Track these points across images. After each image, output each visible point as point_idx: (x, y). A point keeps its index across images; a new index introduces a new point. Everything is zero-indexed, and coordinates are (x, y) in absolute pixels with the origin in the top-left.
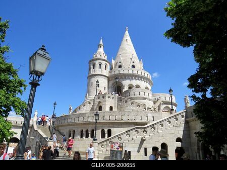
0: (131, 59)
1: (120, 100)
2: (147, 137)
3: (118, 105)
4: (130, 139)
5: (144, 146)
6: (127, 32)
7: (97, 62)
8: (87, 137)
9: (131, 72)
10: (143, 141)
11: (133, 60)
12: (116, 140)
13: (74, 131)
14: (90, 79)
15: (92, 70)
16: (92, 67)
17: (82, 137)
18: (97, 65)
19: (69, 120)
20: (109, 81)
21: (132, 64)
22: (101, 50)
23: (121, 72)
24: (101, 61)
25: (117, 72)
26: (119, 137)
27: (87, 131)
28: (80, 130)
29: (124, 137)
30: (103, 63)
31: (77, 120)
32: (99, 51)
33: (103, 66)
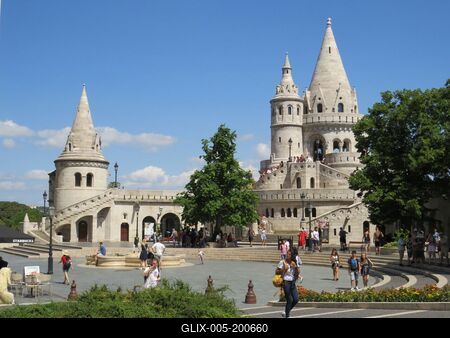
0: (337, 91)
1: (323, 169)
2: (351, 216)
3: (321, 176)
4: (335, 218)
5: (348, 224)
6: (330, 29)
7: (285, 105)
8: (289, 215)
9: (336, 119)
10: (347, 220)
11: (340, 94)
12: (323, 219)
13: (273, 210)
14: (276, 130)
15: (278, 116)
16: (277, 111)
17: (283, 215)
18: (286, 110)
19: (264, 197)
20: (303, 131)
21: (339, 101)
22: (289, 79)
23: (322, 120)
24: (291, 103)
25: (316, 120)
26: (325, 217)
27: (289, 210)
28: (280, 208)
29: (331, 217)
30: (294, 104)
31: (275, 197)
32: (285, 80)
33: (294, 110)
